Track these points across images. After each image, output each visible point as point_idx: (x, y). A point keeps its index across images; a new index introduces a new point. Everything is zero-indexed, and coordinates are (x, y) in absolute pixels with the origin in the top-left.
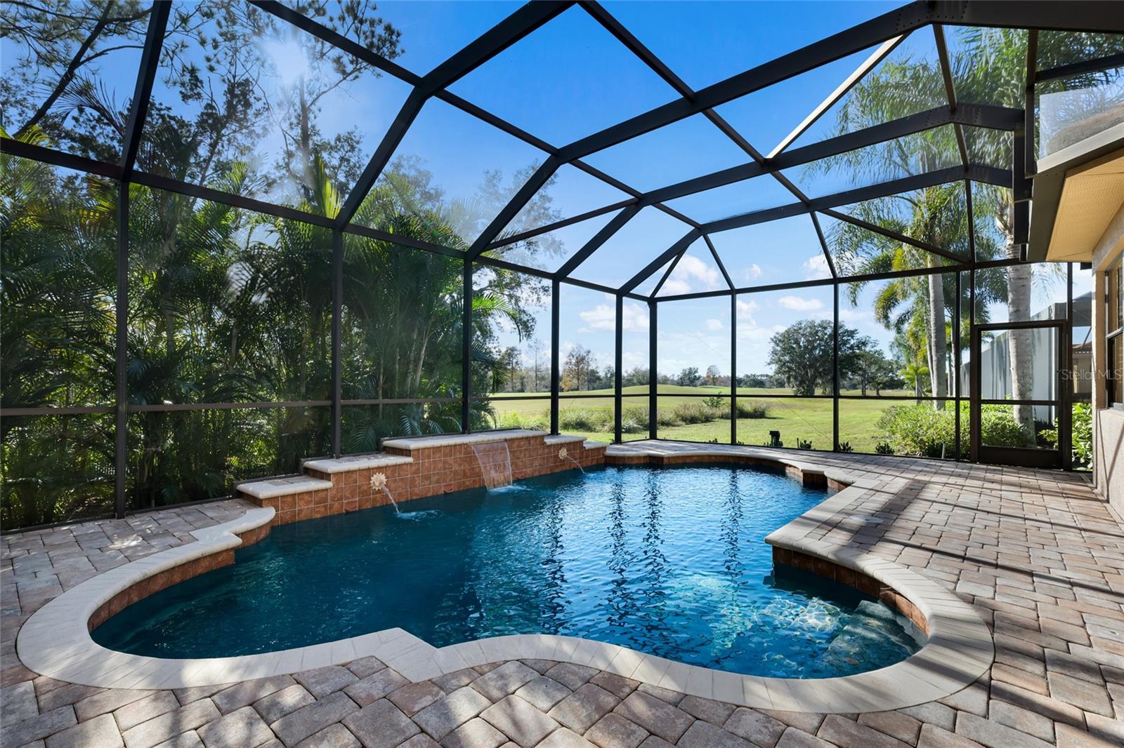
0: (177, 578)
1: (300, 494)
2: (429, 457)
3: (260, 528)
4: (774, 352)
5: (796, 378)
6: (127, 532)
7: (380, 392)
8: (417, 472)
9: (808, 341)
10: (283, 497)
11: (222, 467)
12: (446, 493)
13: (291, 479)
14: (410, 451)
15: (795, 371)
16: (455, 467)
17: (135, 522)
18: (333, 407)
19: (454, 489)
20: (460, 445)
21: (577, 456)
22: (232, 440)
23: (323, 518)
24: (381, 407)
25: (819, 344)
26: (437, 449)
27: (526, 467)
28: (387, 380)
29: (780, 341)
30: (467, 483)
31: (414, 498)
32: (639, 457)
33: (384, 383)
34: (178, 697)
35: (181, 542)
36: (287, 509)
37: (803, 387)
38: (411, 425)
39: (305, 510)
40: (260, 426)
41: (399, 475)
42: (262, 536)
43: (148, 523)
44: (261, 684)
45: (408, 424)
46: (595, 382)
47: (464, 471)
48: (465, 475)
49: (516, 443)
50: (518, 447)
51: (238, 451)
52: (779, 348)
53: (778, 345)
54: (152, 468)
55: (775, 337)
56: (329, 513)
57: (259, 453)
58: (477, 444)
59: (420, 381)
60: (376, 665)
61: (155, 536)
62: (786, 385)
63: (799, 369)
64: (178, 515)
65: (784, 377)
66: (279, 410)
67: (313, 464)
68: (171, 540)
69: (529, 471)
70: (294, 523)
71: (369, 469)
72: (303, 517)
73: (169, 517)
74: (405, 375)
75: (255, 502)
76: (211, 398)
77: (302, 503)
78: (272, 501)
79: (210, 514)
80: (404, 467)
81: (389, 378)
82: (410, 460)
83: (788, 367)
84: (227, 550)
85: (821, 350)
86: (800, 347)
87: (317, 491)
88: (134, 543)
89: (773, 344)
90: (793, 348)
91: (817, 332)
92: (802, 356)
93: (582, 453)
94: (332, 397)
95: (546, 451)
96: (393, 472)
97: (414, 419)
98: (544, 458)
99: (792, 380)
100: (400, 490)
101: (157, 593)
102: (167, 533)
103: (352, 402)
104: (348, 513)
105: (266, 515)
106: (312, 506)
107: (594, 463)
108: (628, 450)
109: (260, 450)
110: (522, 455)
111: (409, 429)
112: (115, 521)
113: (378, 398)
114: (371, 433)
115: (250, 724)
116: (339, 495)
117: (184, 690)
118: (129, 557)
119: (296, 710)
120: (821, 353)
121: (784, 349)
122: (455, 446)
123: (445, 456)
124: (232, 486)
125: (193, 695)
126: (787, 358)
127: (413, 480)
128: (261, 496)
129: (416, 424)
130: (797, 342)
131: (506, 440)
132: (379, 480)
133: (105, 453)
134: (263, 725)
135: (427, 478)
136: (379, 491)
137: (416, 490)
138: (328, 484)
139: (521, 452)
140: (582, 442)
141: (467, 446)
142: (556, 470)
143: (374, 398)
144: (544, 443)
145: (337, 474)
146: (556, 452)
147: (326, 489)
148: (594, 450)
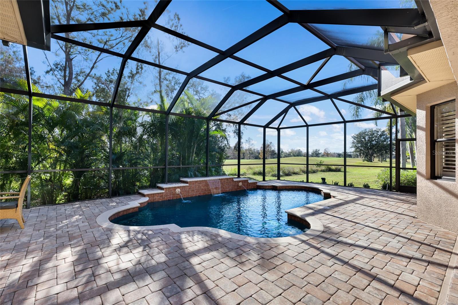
0: (125, 213)
1: (155, 194)
2: (194, 184)
3: (145, 202)
4: (353, 143)
5: (363, 154)
6: (113, 202)
7: (181, 163)
8: (190, 188)
9: (369, 138)
10: (151, 194)
11: (135, 185)
12: (199, 196)
13: (153, 190)
14: (188, 182)
15: (363, 151)
16: (202, 188)
17: (114, 199)
18: (165, 168)
19: (202, 194)
20: (204, 181)
21: (246, 185)
22: (137, 177)
23: (162, 201)
24: (181, 168)
25: (375, 139)
26: (196, 182)
27: (227, 188)
28: (183, 159)
29: (356, 138)
30: (206, 193)
31: (189, 197)
32: (269, 186)
33: (182, 160)
34: (129, 231)
35: (126, 205)
36: (152, 198)
37: (367, 158)
38: (191, 174)
39: (157, 198)
40: (145, 173)
41: (184, 189)
42: (145, 205)
43: (117, 200)
44: (144, 230)
45: (189, 173)
46: (274, 155)
47: (205, 189)
48: (205, 190)
49: (223, 180)
50: (224, 181)
51: (139, 181)
52: (355, 141)
53: (355, 140)
54: (116, 185)
55: (354, 136)
56: (164, 200)
57: (145, 182)
58: (209, 180)
59: (194, 159)
60: (168, 229)
61: (120, 203)
62: (359, 157)
63: (365, 150)
64: (124, 198)
65: (358, 153)
66: (150, 169)
67: (159, 185)
68: (123, 204)
69: (228, 190)
70: (154, 202)
71: (175, 187)
72: (156, 200)
73: (122, 198)
74: (189, 157)
75: (143, 195)
76: (131, 166)
77: (156, 196)
78: (148, 195)
79: (132, 198)
80: (186, 187)
81: (184, 158)
82: (188, 185)
83: (360, 149)
84: (137, 207)
85: (376, 141)
86: (366, 140)
87: (160, 193)
88: (115, 204)
89: (353, 139)
90: (362, 141)
91: (374, 133)
92: (366, 144)
93: (247, 184)
94: (165, 165)
95: (234, 183)
96: (182, 188)
97: (191, 172)
98: (233, 186)
99: (362, 155)
100: (184, 194)
101: (121, 216)
102: (122, 202)
103: (171, 166)
104: (169, 200)
105: (146, 199)
106: (159, 197)
107: (253, 188)
108: (266, 184)
109: (145, 181)
110: (225, 184)
111: (190, 175)
112: (109, 199)
114: (178, 176)
115: (142, 236)
116: (166, 195)
117: (130, 230)
118: (114, 207)
119: (150, 234)
120: (376, 143)
121: (358, 141)
122: (202, 181)
123: (199, 184)
124: (137, 191)
125: (131, 231)
126: (359, 145)
127: (189, 191)
128: (145, 194)
129: (192, 173)
130: (364, 138)
131: (219, 179)
132: (178, 191)
133: (105, 180)
134: (144, 236)
135: (193, 191)
136: (178, 194)
137: (190, 194)
138: (163, 191)
139: (225, 183)
140: (248, 180)
141: (206, 181)
142: (238, 190)
143: (179, 165)
144: (233, 180)
145: (166, 188)
146: (238, 184)
147: (163, 193)
148: (252, 183)
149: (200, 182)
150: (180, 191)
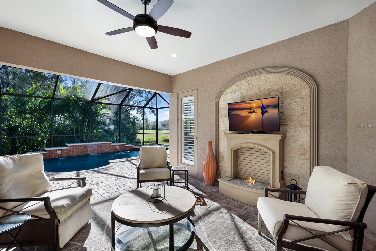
2: (74, 147)
8: (70, 150)
12: (79, 155)
14: (68, 146)
16: (82, 150)
19: (81, 154)
26: (76, 146)
27: (104, 150)
30: (86, 153)
41: (65, 151)
47: (85, 150)
50: (102, 145)
56: (46, 158)
67: (45, 148)
71: (58, 150)
82: (68, 148)
93: (124, 147)
95: (111, 146)
96: (63, 150)
98: (111, 148)
100: (65, 154)
104: (51, 158)
107: (129, 149)
113: (74, 134)
116: (49, 155)
122: (82, 145)
127: (69, 152)
135: (74, 152)
136: (59, 154)
137: (70, 154)
139: (103, 147)
140: (124, 145)
141: (85, 145)
142: (115, 151)
145: (48, 150)
146: (115, 147)
147: (45, 154)
148: (129, 146)
149: (80, 146)
150: (61, 152)
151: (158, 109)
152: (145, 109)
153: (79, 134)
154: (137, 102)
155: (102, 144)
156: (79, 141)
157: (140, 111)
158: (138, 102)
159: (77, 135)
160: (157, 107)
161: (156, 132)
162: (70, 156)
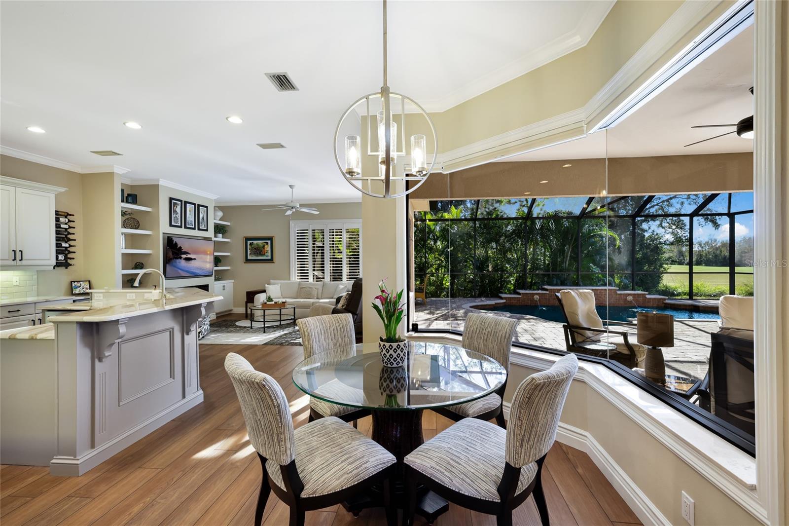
1: (513, 298)
7: (550, 269)
8: (549, 296)
10: (509, 298)
13: (513, 294)
21: (641, 301)
27: (604, 301)
28: (553, 265)
36: (509, 301)
39: (514, 302)
41: (544, 297)
42: (501, 305)
50: (600, 293)
56: (521, 304)
67: (519, 291)
69: (606, 303)
70: (511, 305)
71: (533, 294)
75: (502, 298)
77: (513, 300)
80: (546, 294)
81: (555, 264)
82: (548, 292)
87: (517, 297)
93: (645, 300)
95: (618, 296)
96: (542, 295)
98: (618, 299)
100: (544, 302)
105: (503, 301)
106: (516, 301)
107: (656, 305)
113: (550, 272)
116: (524, 300)
127: (549, 299)
128: (504, 297)
131: (592, 289)
135: (555, 299)
136: (536, 301)
137: (550, 303)
138: (520, 296)
140: (645, 294)
142: (625, 305)
143: (547, 271)
144: (616, 293)
145: (523, 294)
146: (625, 298)
147: (520, 298)
148: (655, 299)
150: (539, 298)
151: (736, 216)
152: (695, 219)
153: (557, 272)
154: (660, 201)
155: (600, 290)
156: (559, 282)
157: (668, 220)
158: (663, 202)
159: (553, 273)
160: (732, 211)
161: (729, 271)
162: (550, 305)
